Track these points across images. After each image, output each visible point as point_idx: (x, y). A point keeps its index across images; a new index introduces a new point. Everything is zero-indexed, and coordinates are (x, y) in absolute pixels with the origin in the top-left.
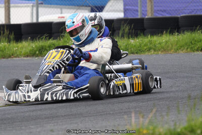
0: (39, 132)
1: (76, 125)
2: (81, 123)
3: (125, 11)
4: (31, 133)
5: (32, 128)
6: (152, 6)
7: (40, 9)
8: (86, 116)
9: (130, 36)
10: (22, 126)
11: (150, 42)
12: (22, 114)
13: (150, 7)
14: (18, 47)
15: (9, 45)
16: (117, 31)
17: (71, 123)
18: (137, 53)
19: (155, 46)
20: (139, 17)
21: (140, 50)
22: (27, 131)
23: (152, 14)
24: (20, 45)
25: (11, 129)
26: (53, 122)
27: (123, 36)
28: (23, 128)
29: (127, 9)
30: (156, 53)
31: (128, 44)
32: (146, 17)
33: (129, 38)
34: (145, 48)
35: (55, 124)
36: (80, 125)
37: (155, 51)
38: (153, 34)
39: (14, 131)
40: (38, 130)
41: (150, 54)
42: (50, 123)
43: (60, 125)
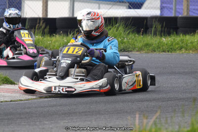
0: (52, 128)
1: (89, 123)
2: (95, 121)
3: (162, 8)
4: (43, 128)
5: (46, 124)
6: (188, 5)
7: (76, 4)
8: (103, 114)
9: (163, 34)
10: (37, 121)
11: (182, 41)
12: (42, 109)
13: (186, 5)
14: (51, 41)
15: (43, 39)
16: (150, 29)
17: (85, 121)
18: (168, 52)
19: (187, 45)
20: (173, 15)
21: (171, 49)
22: (40, 127)
23: (188, 13)
24: (54, 39)
25: (26, 123)
26: (69, 118)
27: (155, 34)
28: (37, 123)
29: (164, 7)
30: (187, 52)
31: (160, 42)
32: (180, 16)
33: (161, 36)
34: (177, 46)
35: (70, 121)
36: (94, 122)
37: (186, 50)
38: (185, 33)
39: (27, 126)
40: (51, 126)
41: (181, 53)
42: (65, 119)
43: (74, 122)
